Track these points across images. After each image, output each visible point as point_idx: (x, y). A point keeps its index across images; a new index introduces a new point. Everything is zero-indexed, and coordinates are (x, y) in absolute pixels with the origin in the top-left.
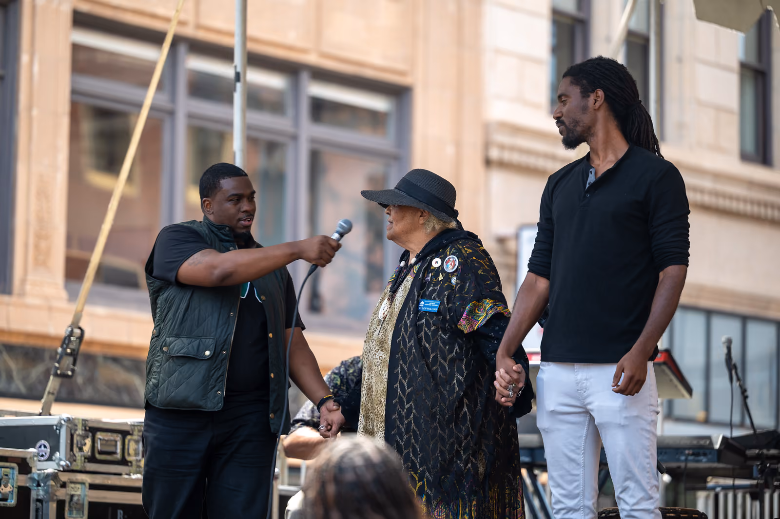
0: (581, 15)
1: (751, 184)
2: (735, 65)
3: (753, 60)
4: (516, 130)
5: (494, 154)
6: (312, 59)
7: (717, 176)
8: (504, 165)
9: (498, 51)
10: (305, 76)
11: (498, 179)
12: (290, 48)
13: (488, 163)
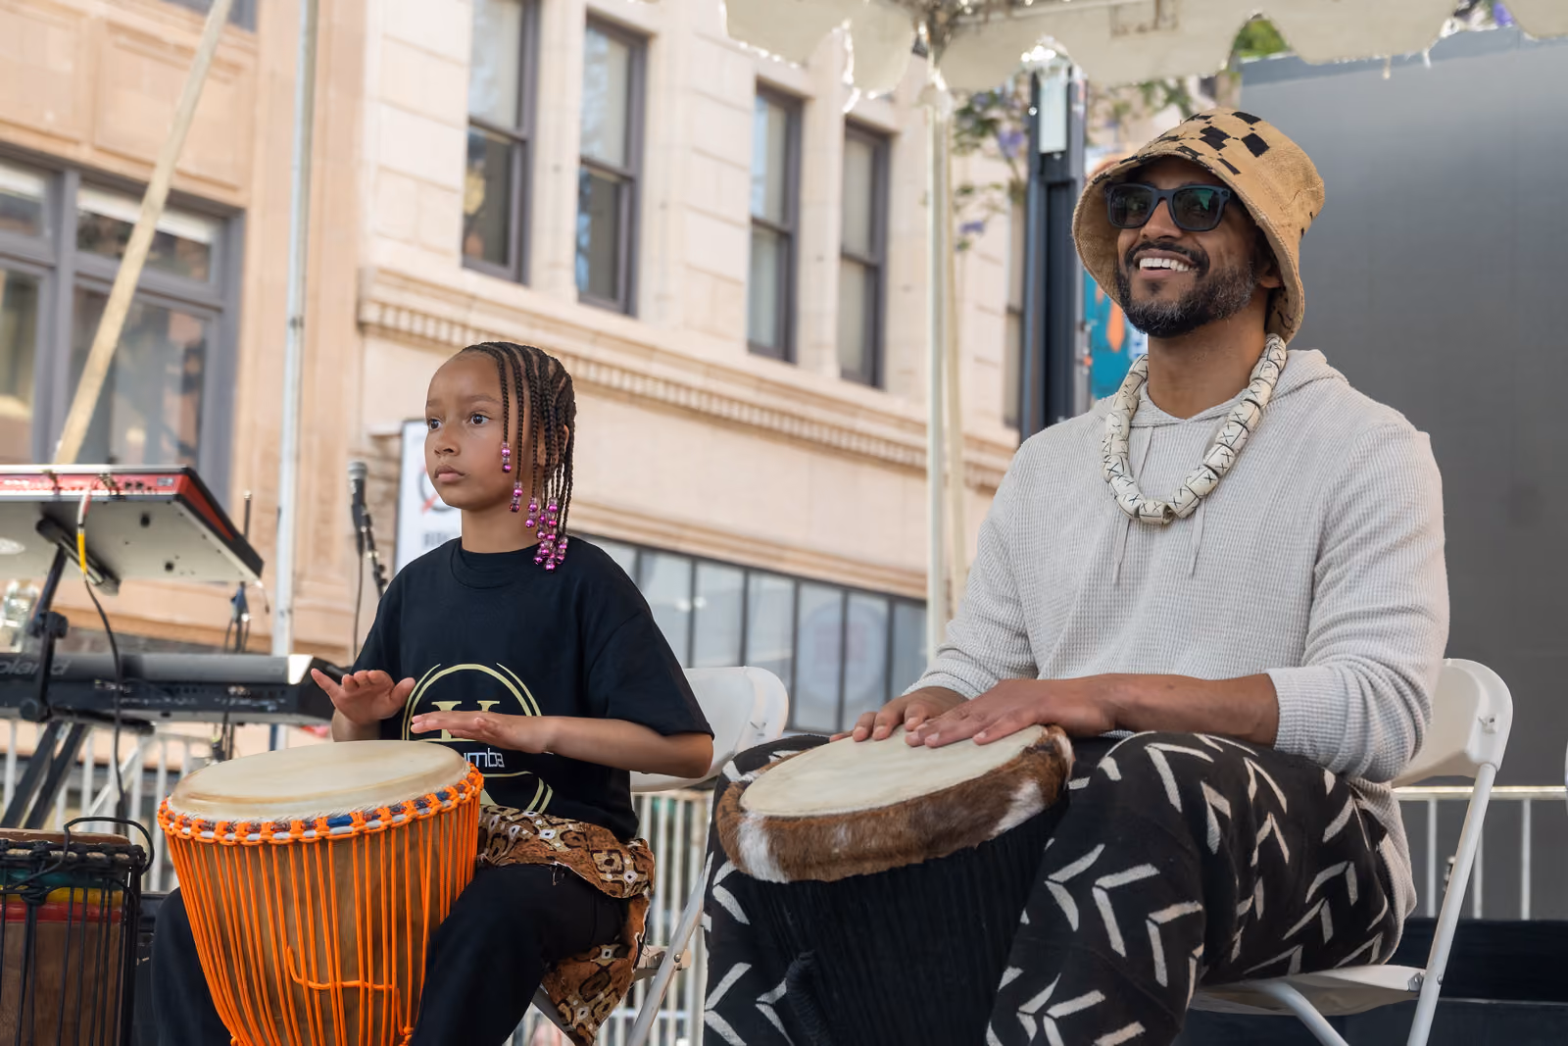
0: (522, 134)
1: (761, 383)
2: (745, 219)
3: (773, 217)
4: (407, 281)
5: (371, 314)
6: (84, 155)
7: (711, 369)
8: (385, 332)
9: (383, 169)
10: (72, 180)
11: (377, 351)
12: (47, 135)
13: (362, 326)
